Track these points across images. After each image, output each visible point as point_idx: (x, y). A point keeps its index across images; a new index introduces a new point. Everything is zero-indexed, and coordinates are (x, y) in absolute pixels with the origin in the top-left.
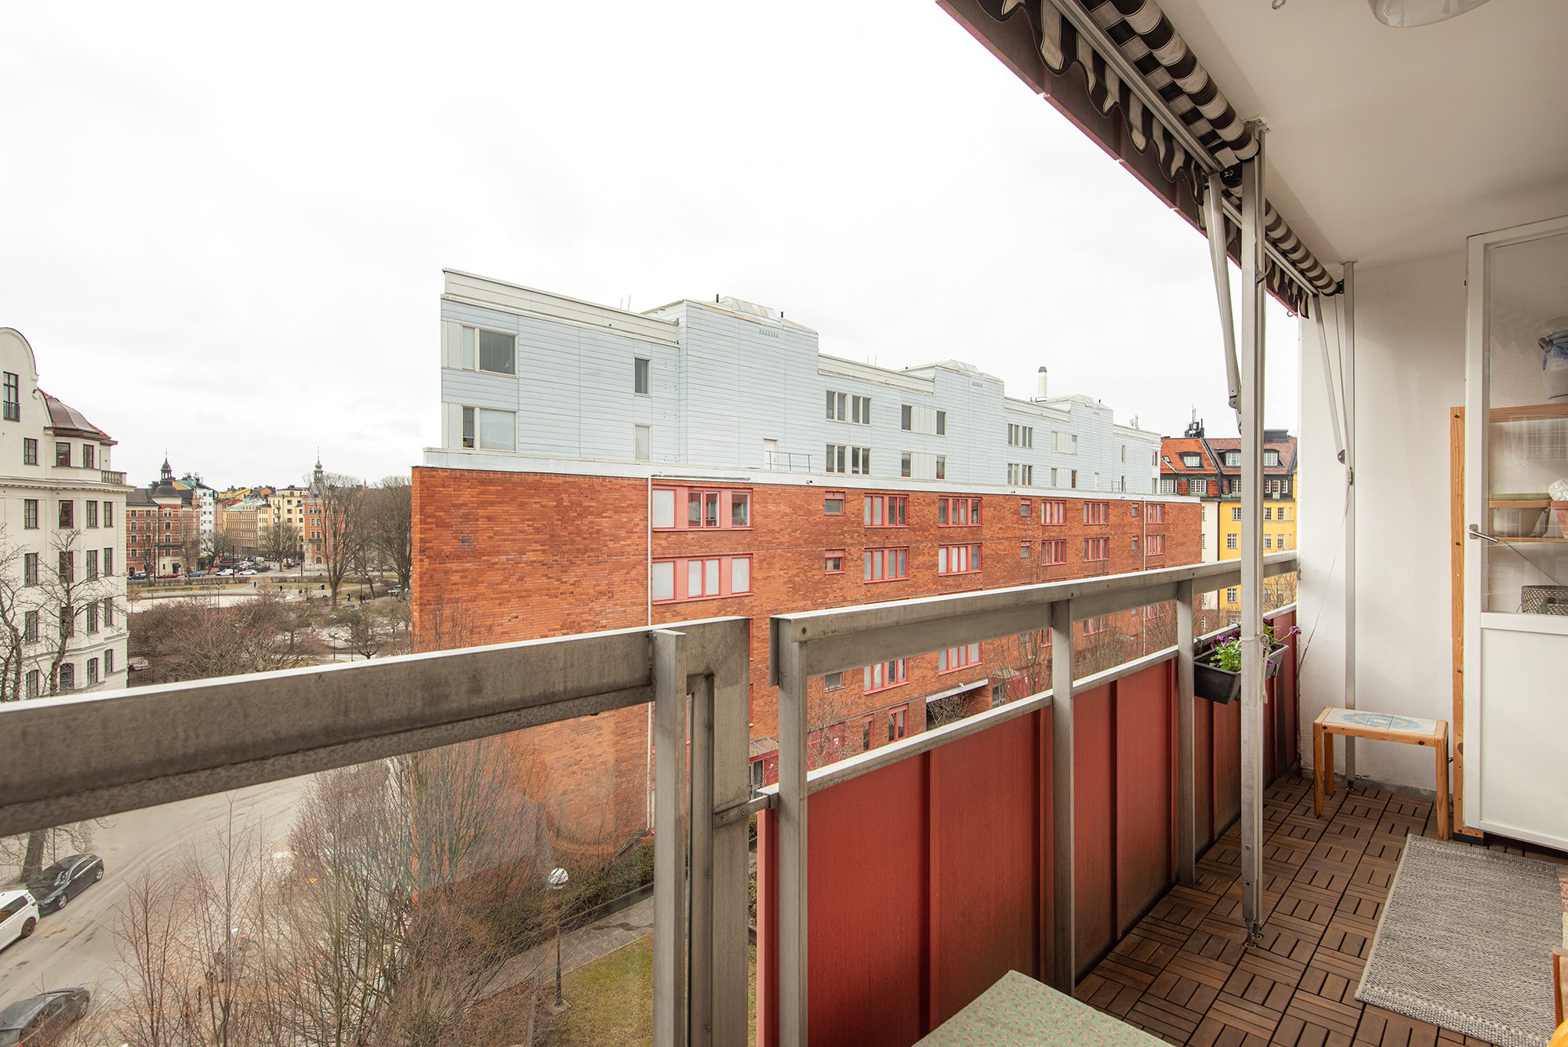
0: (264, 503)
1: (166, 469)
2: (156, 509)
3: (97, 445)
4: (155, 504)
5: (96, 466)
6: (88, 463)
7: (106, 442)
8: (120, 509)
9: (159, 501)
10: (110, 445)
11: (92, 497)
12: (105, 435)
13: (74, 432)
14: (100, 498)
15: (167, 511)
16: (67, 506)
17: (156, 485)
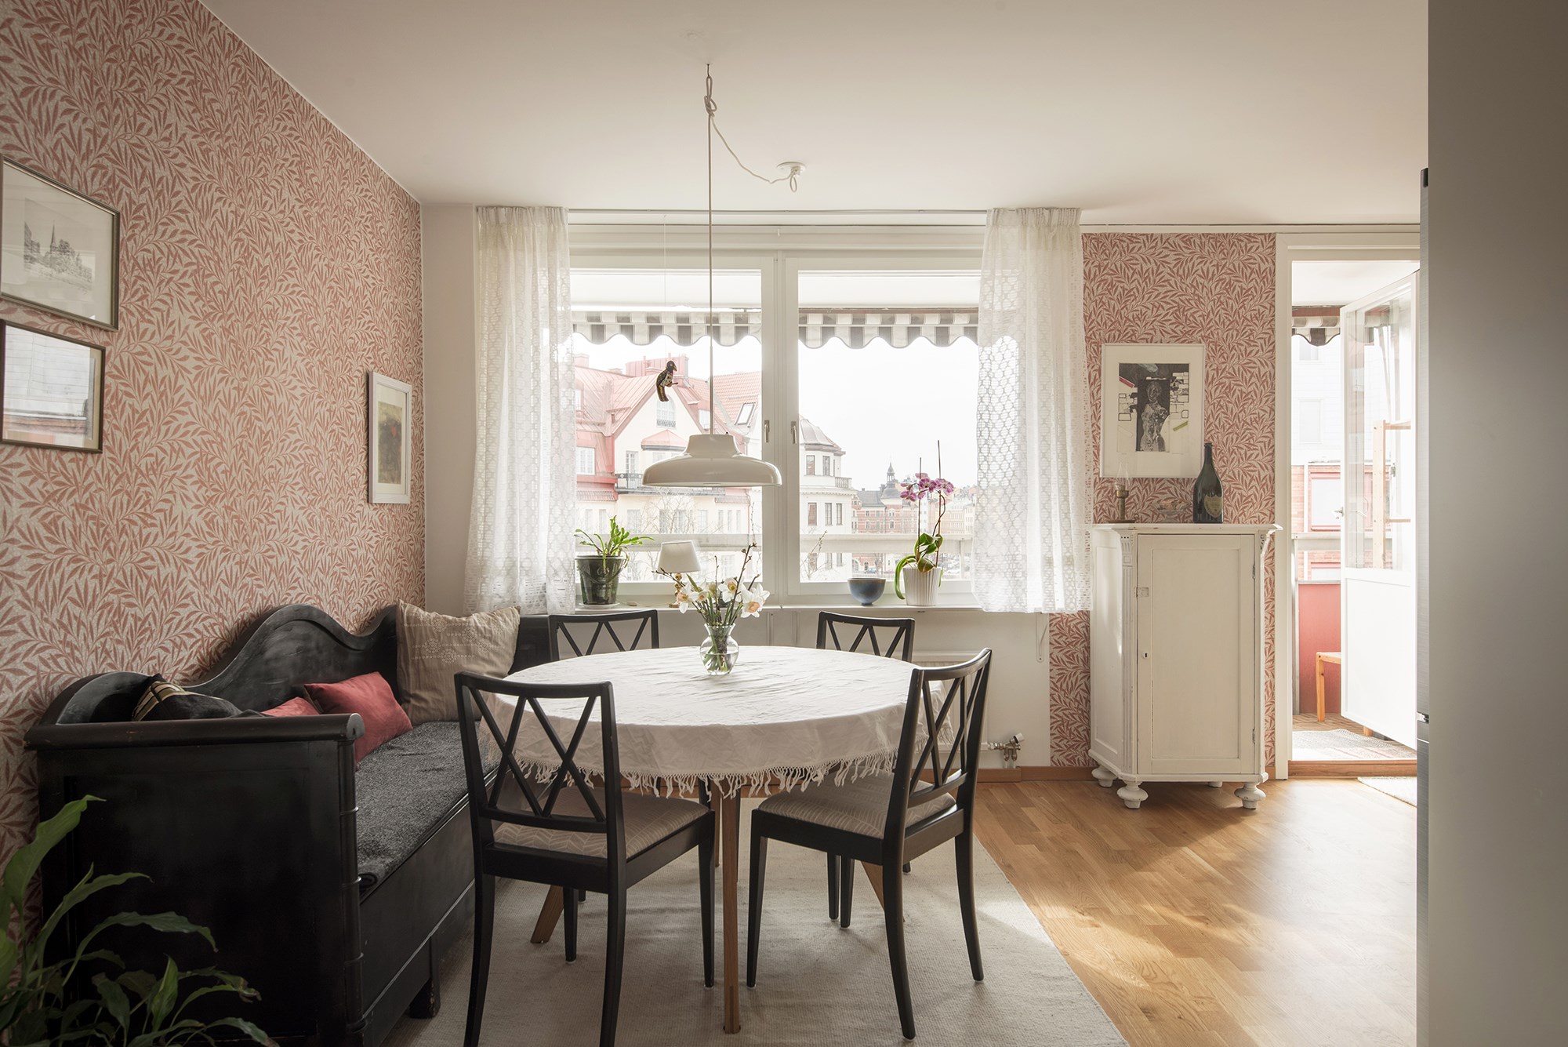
0: (970, 502)
1: (891, 473)
2: (883, 509)
3: (831, 455)
4: (882, 505)
5: (832, 474)
6: (826, 472)
7: (839, 453)
8: (848, 510)
9: (886, 502)
10: (840, 455)
11: (829, 500)
12: (838, 447)
13: (817, 447)
14: (834, 501)
15: (891, 511)
16: (813, 508)
17: (883, 487)
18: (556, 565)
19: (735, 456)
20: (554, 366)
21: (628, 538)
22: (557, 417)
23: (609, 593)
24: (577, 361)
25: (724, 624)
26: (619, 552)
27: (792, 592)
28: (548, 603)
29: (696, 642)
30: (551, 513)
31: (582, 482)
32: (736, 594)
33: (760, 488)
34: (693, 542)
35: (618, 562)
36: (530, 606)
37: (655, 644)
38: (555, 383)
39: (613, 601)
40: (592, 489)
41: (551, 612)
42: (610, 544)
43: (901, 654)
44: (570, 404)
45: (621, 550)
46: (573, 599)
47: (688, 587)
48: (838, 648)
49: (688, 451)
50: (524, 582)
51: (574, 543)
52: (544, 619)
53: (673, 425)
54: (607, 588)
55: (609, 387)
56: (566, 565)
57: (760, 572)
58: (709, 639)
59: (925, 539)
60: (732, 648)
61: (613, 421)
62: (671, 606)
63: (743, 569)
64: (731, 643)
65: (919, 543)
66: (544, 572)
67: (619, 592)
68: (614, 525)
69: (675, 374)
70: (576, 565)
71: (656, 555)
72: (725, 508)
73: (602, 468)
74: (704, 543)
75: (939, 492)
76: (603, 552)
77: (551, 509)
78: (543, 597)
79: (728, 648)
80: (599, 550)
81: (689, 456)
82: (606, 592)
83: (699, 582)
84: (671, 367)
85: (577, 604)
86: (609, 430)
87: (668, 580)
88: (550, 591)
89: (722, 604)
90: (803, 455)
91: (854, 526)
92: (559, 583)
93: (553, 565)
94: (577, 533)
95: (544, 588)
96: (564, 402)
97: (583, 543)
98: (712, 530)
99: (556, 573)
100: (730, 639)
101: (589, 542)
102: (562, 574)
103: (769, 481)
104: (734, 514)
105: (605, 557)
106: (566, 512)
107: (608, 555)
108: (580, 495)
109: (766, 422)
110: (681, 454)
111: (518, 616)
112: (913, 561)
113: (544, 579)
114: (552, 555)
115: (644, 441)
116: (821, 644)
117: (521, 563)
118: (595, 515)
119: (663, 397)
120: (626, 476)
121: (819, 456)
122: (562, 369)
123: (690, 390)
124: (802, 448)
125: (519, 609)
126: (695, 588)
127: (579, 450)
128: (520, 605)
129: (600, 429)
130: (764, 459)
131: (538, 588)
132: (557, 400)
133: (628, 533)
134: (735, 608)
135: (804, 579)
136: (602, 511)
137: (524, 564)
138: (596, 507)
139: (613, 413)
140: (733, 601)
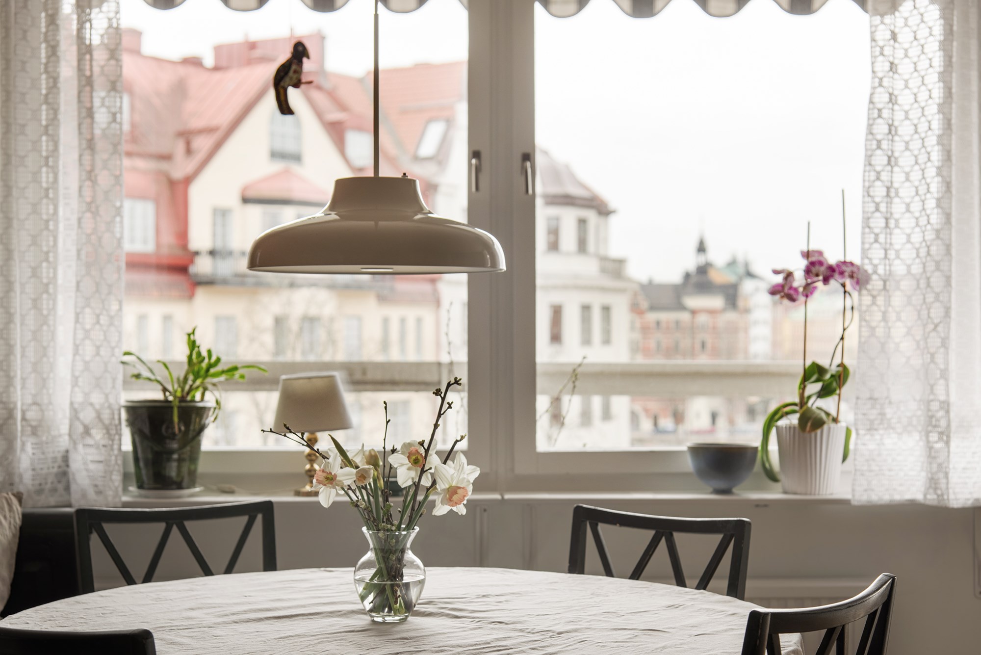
1: (701, 248)
2: (687, 315)
3: (591, 215)
4: (685, 308)
5: (591, 250)
6: (582, 245)
7: (603, 210)
8: (622, 317)
9: (691, 303)
11: (585, 298)
12: (603, 200)
13: (567, 200)
14: (597, 301)
15: (702, 319)
16: (557, 313)
17: (687, 276)
18: (88, 416)
19: (419, 216)
20: (85, 50)
21: (219, 368)
22: (90, 145)
23: (185, 469)
24: (126, 41)
25: (399, 528)
26: (203, 395)
27: (522, 468)
28: (73, 487)
29: (348, 560)
30: (77, 321)
31: (136, 264)
32: (423, 471)
33: (464, 277)
34: (339, 377)
35: (201, 412)
36: (40, 492)
37: (270, 564)
38: (86, 82)
39: (192, 484)
40: (151, 278)
41: (78, 502)
42: (186, 379)
43: (725, 584)
44: (114, 120)
45: (205, 389)
46: (117, 478)
47: (335, 459)
48: (609, 573)
49: (333, 207)
50: (29, 448)
51: (120, 378)
52: (66, 517)
53: (296, 158)
54: (180, 460)
55: (180, 89)
56: (106, 416)
57: (464, 431)
58: (370, 555)
59: (814, 372)
60: (413, 571)
61: (189, 151)
62: (298, 493)
63: (436, 426)
64: (412, 565)
65: (806, 378)
66: (64, 429)
67: (202, 467)
68: (193, 345)
69: (308, 65)
70: (124, 415)
71: (271, 400)
72: (395, 313)
73: (169, 239)
74: (358, 376)
75: (844, 285)
76: (174, 394)
77: (77, 315)
78: (64, 475)
79: (405, 571)
80: (165, 390)
81: (334, 216)
82: (179, 468)
83: (351, 449)
84: (300, 52)
85: (125, 490)
86: (180, 169)
87: (292, 443)
88: (77, 464)
89: (393, 489)
90: (543, 214)
91: (635, 348)
92: (92, 450)
93: (81, 416)
94: (127, 358)
95: (66, 459)
96: (101, 117)
97: (138, 376)
98: (371, 354)
99: (87, 431)
100: (410, 555)
101: (149, 375)
102: (98, 435)
103: (482, 264)
104: (411, 325)
105: (177, 403)
106: (104, 320)
107: (182, 399)
108: (131, 287)
109: (475, 154)
110: (318, 214)
111: (18, 509)
112: (794, 412)
113: (64, 442)
114: (79, 398)
115: (245, 189)
116: (576, 565)
117: (23, 412)
118: (155, 325)
119: (285, 108)
120: (212, 253)
121: (568, 217)
122: (100, 56)
123: (332, 95)
124: (539, 202)
125: (19, 497)
126: (347, 461)
127: (127, 204)
128: (22, 489)
129: (164, 166)
130: (472, 221)
131: (54, 460)
132: (90, 113)
133: (218, 360)
134: (420, 498)
135: (542, 445)
136: (167, 318)
137: (30, 415)
138: (156, 311)
139: (187, 136)
140: (417, 485)
